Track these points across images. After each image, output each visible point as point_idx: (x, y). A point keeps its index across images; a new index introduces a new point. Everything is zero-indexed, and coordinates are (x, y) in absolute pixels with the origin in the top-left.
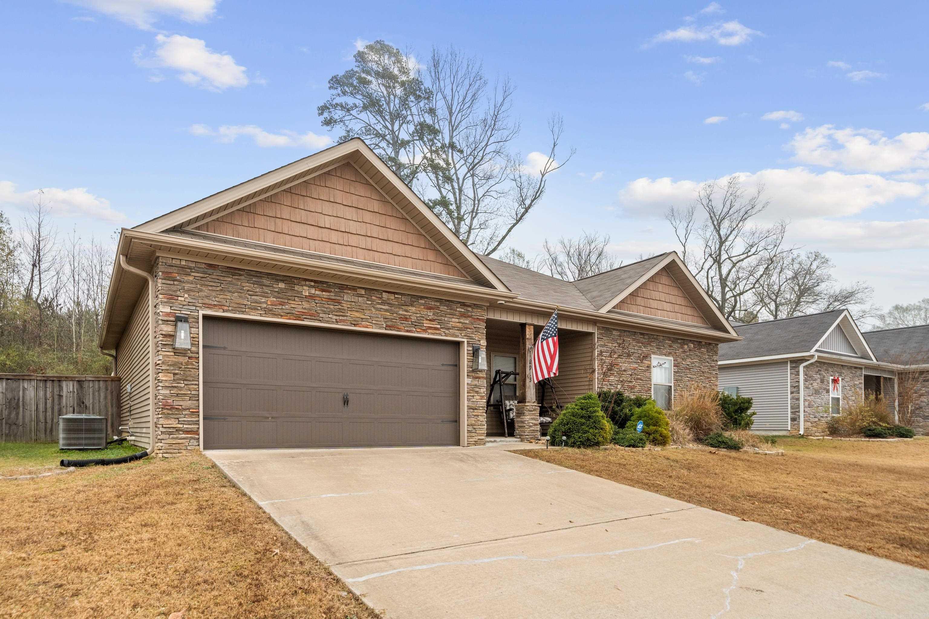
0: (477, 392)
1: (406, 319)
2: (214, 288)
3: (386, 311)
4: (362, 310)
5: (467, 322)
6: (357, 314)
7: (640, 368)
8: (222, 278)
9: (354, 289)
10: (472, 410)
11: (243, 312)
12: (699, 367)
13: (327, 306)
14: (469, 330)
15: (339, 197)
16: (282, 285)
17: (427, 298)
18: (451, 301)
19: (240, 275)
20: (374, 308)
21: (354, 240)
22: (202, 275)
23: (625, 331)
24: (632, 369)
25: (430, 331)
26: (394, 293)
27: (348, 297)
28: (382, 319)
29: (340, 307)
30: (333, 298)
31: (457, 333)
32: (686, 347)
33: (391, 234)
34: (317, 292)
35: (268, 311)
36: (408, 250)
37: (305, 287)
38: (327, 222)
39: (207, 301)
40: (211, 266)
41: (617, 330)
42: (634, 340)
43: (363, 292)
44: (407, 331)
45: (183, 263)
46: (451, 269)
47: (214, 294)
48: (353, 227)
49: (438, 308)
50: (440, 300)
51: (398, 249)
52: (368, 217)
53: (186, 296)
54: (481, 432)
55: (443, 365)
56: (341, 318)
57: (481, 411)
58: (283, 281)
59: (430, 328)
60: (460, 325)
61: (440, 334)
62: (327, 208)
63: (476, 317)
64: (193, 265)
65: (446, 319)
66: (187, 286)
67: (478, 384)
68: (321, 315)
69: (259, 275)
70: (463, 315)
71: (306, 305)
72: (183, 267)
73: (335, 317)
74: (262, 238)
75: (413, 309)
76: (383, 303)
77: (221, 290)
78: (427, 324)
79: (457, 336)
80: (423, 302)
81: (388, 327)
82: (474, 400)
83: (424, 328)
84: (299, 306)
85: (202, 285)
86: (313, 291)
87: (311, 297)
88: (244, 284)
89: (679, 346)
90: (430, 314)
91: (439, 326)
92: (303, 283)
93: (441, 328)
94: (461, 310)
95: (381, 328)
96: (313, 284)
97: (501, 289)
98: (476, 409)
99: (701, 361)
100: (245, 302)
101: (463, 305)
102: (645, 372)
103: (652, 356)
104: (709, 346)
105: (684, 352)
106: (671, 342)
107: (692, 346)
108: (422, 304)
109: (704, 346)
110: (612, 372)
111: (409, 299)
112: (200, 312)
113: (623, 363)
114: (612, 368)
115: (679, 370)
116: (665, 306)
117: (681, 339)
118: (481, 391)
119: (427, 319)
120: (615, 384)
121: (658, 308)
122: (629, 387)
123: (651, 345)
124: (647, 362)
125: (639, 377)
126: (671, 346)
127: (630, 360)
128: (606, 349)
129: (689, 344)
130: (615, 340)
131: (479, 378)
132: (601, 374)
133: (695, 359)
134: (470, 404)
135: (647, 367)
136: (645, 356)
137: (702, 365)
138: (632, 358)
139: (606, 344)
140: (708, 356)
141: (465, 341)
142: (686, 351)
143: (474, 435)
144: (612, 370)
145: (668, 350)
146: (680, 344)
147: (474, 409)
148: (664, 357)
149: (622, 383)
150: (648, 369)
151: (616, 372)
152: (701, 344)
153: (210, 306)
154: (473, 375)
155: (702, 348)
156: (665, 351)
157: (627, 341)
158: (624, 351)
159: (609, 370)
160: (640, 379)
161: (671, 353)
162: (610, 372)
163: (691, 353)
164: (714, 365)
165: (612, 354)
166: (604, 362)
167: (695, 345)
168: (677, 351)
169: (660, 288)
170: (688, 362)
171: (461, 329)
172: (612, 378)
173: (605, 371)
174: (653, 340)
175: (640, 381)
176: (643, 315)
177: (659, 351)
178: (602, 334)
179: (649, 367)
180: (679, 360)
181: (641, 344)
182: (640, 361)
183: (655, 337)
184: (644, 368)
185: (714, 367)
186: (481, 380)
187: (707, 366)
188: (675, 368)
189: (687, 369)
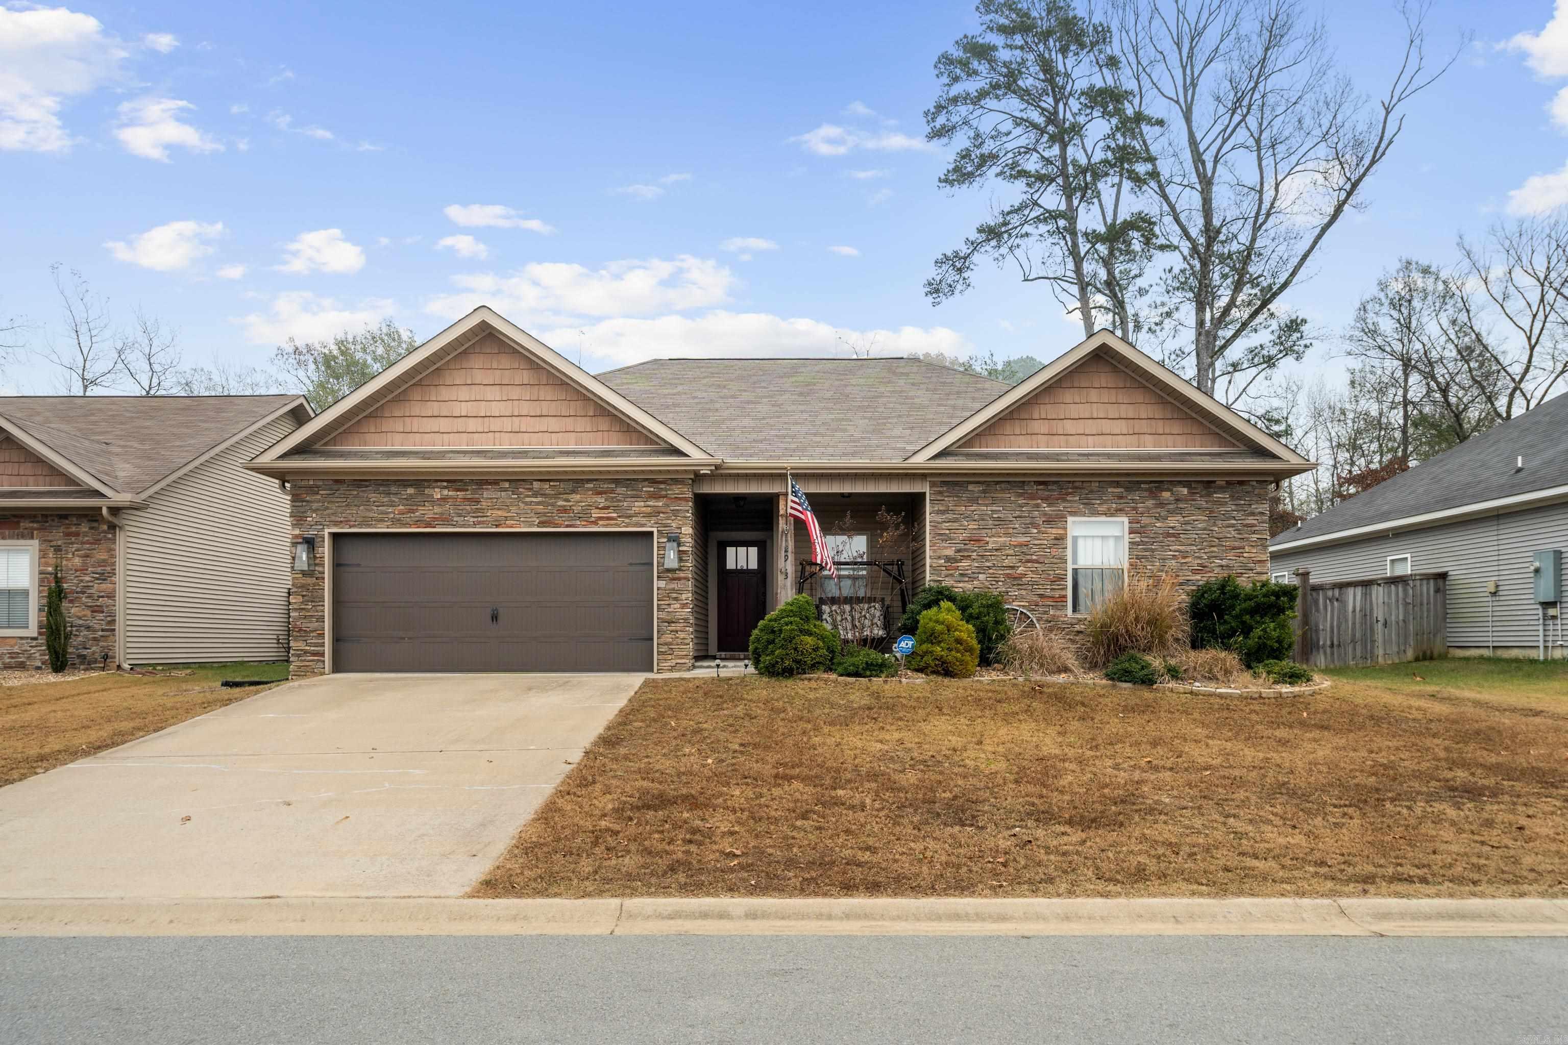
0: (676, 599)
1: (564, 510)
2: (340, 504)
3: (538, 503)
4: (507, 508)
5: (661, 504)
6: (500, 513)
7: (1036, 542)
8: (348, 493)
9: (496, 483)
10: (666, 624)
11: (369, 526)
12: (1205, 529)
13: (461, 508)
14: (661, 515)
15: (479, 376)
16: (410, 491)
17: (596, 480)
18: (636, 479)
19: (367, 486)
20: (523, 502)
21: (496, 424)
22: (328, 492)
23: (997, 483)
24: (1015, 546)
25: (601, 523)
26: (552, 481)
27: (488, 493)
28: (532, 515)
29: (479, 506)
30: (469, 497)
31: (643, 520)
32: (1166, 495)
33: (545, 408)
34: (450, 493)
35: (396, 522)
36: (569, 423)
37: (436, 490)
38: (464, 409)
39: (333, 518)
40: (337, 481)
42: (1021, 495)
43: (507, 485)
44: (567, 526)
45: (311, 483)
46: (634, 435)
47: (340, 510)
48: (496, 409)
49: (612, 491)
50: (617, 481)
51: (553, 424)
52: (515, 393)
53: (314, 515)
54: (681, 653)
55: (631, 564)
56: (479, 519)
57: (682, 625)
58: (411, 486)
59: (601, 518)
60: (649, 510)
61: (619, 526)
62: (462, 393)
63: (673, 496)
64: (321, 483)
65: (625, 504)
66: (315, 506)
67: (676, 588)
68: (455, 519)
69: (387, 483)
70: (655, 496)
71: (437, 509)
72: (311, 487)
73: (472, 519)
74: (389, 442)
75: (577, 497)
76: (535, 495)
77: (347, 505)
78: (596, 514)
79: (643, 525)
80: (590, 486)
81: (542, 524)
82: (669, 610)
83: (593, 519)
84: (428, 511)
85: (328, 503)
86: (446, 492)
87: (444, 499)
88: (370, 496)
89: (1146, 494)
90: (601, 501)
91: (615, 515)
92: (434, 484)
93: (619, 517)
94: (649, 489)
95: (530, 526)
96: (445, 484)
97: (697, 455)
98: (673, 622)
99: (1212, 517)
100: (371, 515)
101: (653, 482)
102: (1050, 548)
103: (1070, 519)
104: (1239, 488)
105: (1161, 505)
106: (1122, 490)
107: (1185, 491)
108: (589, 489)
109: (1222, 489)
110: (966, 554)
111: (570, 485)
112: (327, 531)
113: (993, 536)
114: (967, 547)
115: (1146, 540)
116: (1106, 426)
117: (1151, 482)
118: (684, 597)
119: (597, 508)
120: (973, 573)
121: (1087, 432)
122: (1008, 576)
123: (1065, 500)
124: (1054, 531)
125: (1034, 557)
126: (1121, 498)
127: (1011, 531)
128: (950, 516)
129: (1174, 489)
130: (974, 500)
131: (679, 579)
132: (939, 558)
133: (1193, 515)
134: (663, 615)
135: (1056, 539)
136: (1050, 521)
137: (1215, 525)
138: (1017, 526)
139: (951, 508)
140: (1233, 507)
141: (655, 530)
142: (1166, 502)
143: (670, 657)
144: (965, 550)
145: (1114, 506)
146: (1150, 490)
147: (670, 622)
148: (1103, 518)
149: (991, 571)
150: (1056, 542)
151: (975, 554)
152: (1213, 485)
153: (336, 523)
154: (670, 575)
155: (1215, 493)
156: (1103, 508)
157: (1002, 499)
158: (995, 516)
159: (959, 551)
160: (1037, 562)
161: (1120, 510)
162: (961, 554)
163: (1181, 506)
164: (1255, 522)
165: (966, 523)
166: (946, 538)
167: (1195, 488)
168: (1139, 505)
169: (1094, 395)
170: (1173, 521)
171: (649, 515)
172: (965, 564)
173: (950, 552)
174: (1070, 490)
175: (1036, 565)
176: (1043, 450)
177: (1089, 509)
178: (940, 493)
179: (1060, 539)
180: (1145, 520)
181: (1039, 501)
182: (1035, 531)
183: (1077, 484)
184: (1046, 542)
185: (1255, 526)
186: (683, 581)
187: (1233, 526)
188: (1132, 536)
189: (1169, 535)
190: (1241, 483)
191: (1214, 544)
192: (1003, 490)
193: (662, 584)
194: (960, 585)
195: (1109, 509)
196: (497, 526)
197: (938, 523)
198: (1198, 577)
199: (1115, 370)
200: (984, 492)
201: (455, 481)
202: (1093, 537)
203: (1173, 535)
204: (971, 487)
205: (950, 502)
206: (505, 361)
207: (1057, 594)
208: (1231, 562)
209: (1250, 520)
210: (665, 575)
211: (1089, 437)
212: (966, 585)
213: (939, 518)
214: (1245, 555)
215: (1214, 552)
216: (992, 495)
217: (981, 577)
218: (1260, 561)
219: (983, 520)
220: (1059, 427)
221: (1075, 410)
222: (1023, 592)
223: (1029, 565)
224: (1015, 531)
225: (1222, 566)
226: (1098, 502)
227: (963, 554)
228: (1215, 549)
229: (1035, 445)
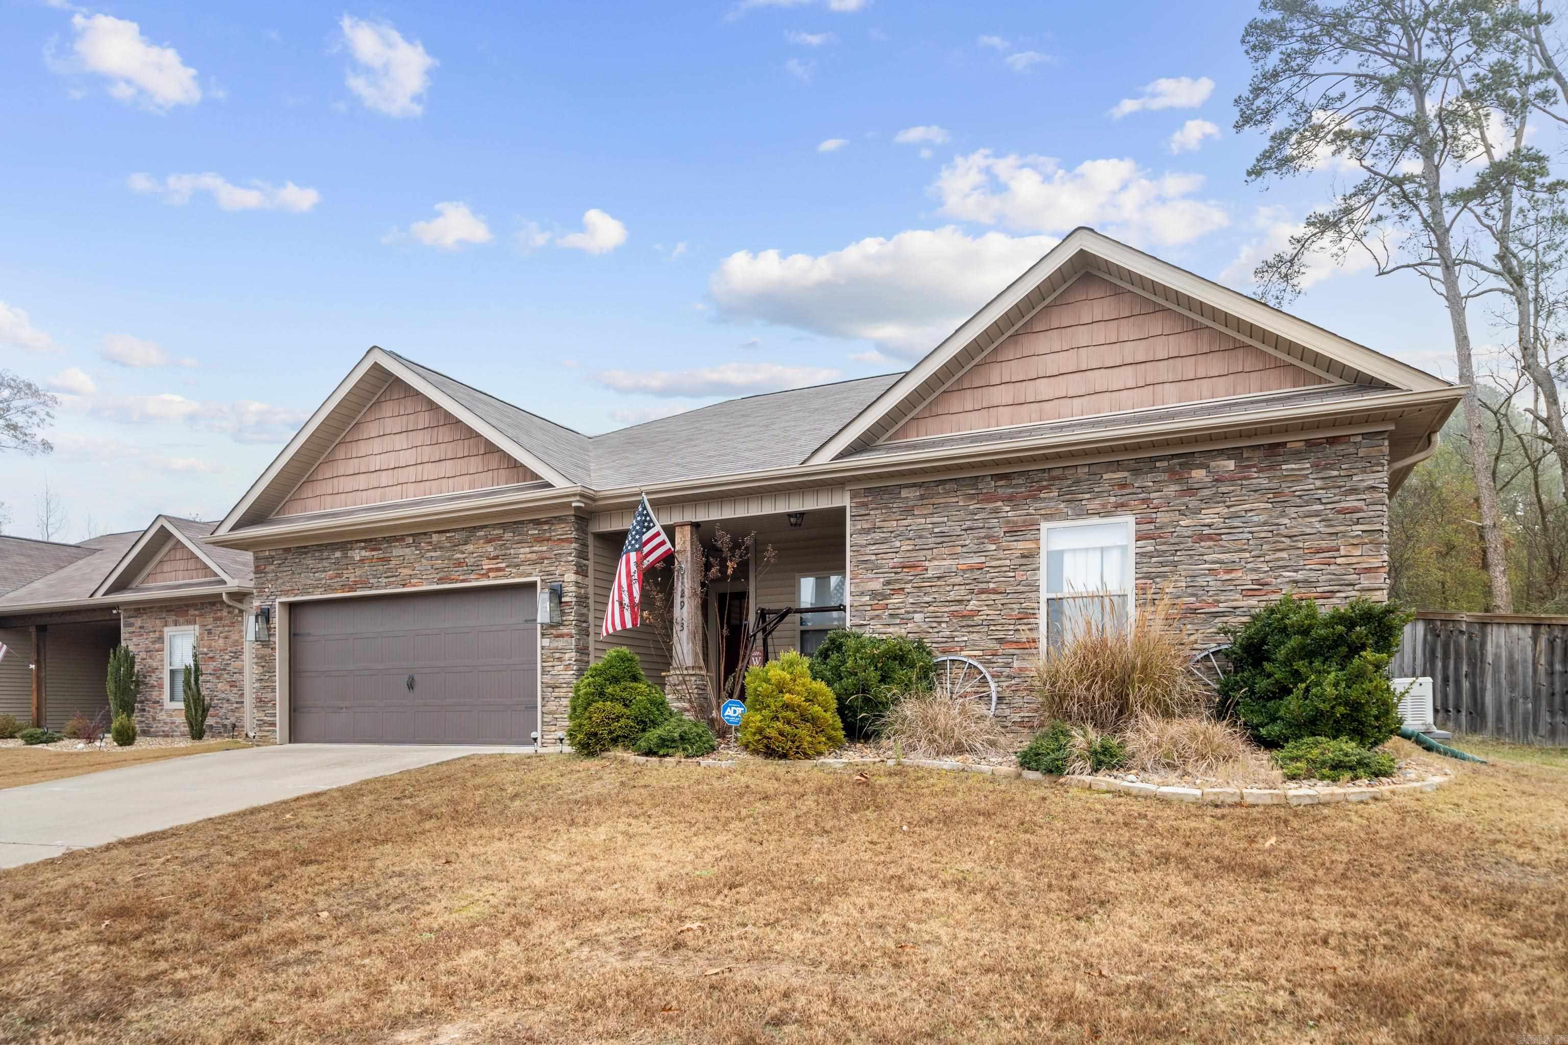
0: (560, 659)
1: (459, 564)
2: (288, 573)
3: (437, 558)
4: (412, 565)
5: (545, 548)
6: (406, 571)
7: (994, 563)
8: (293, 561)
9: (401, 537)
10: (549, 690)
13: (375, 568)
14: (546, 561)
15: (391, 425)
16: (338, 554)
17: (486, 526)
18: (522, 522)
19: (306, 553)
20: (424, 558)
21: (403, 475)
22: (280, 562)
23: (940, 483)
24: (964, 571)
25: (491, 574)
26: (448, 531)
27: (396, 551)
28: (432, 571)
29: (390, 566)
30: (382, 556)
31: (529, 569)
32: (1199, 474)
33: (443, 451)
34: (367, 554)
35: (328, 588)
36: (463, 466)
37: (356, 551)
38: (376, 463)
39: (283, 588)
40: (286, 549)
41: (914, 485)
42: (971, 497)
43: (410, 540)
44: (462, 581)
45: (268, 553)
47: (287, 579)
48: (403, 458)
49: (500, 538)
50: (504, 526)
51: (450, 468)
53: (270, 586)
55: (526, 621)
56: (390, 579)
57: (564, 690)
58: (338, 548)
59: (490, 570)
60: (534, 556)
61: (506, 577)
62: (377, 446)
63: (556, 538)
64: (273, 553)
65: (512, 551)
66: (271, 576)
67: (560, 647)
68: (371, 581)
69: (320, 548)
70: (539, 540)
71: (357, 572)
72: (267, 558)
73: (385, 580)
75: (470, 547)
76: (434, 549)
77: (292, 574)
78: (487, 565)
79: (528, 575)
80: (482, 533)
81: (441, 580)
82: (552, 673)
83: (485, 571)
84: (351, 575)
85: (280, 572)
86: (364, 553)
87: (362, 561)
88: (308, 562)
89: (1164, 477)
90: (490, 548)
91: (503, 565)
92: (355, 545)
93: (508, 567)
94: (533, 532)
95: (432, 583)
97: (561, 485)
98: (556, 687)
99: (1279, 502)
101: (537, 522)
102: (1014, 570)
103: (1044, 526)
104: (1329, 450)
105: (1190, 491)
106: (1126, 474)
107: (1231, 465)
108: (480, 538)
109: (1297, 455)
110: (897, 586)
111: (464, 534)
112: (278, 600)
113: (934, 559)
114: (898, 576)
115: (1164, 548)
116: (1099, 380)
117: (1173, 456)
118: (567, 656)
119: (489, 559)
120: (908, 612)
121: (1071, 394)
122: (953, 614)
123: (1035, 498)
124: (1021, 545)
125: (992, 586)
126: (1123, 486)
127: (959, 550)
128: (877, 536)
129: (1212, 464)
130: (908, 511)
131: (561, 636)
132: (862, 594)
133: (1244, 502)
134: (547, 679)
135: (1023, 556)
136: (1014, 531)
137: (1283, 514)
138: (967, 542)
139: (878, 524)
140: (1319, 483)
141: (538, 579)
142: (1196, 486)
143: (553, 728)
144: (897, 581)
145: (1112, 499)
146: (1170, 470)
147: (554, 687)
148: (1096, 520)
149: (931, 609)
150: (1024, 561)
151: (909, 586)
152: (1281, 450)
153: (286, 593)
154: (554, 632)
155: (1286, 462)
156: (1095, 505)
157: (947, 505)
158: (936, 530)
159: (888, 583)
160: (995, 592)
161: (1122, 505)
162: (891, 587)
163: (1223, 489)
164: (1362, 504)
165: (898, 544)
166: (873, 567)
167: (1248, 459)
168: (1152, 495)
169: (1083, 336)
170: (1211, 516)
171: (534, 563)
172: (895, 600)
173: (877, 585)
174: (1045, 483)
175: (993, 597)
176: (1005, 427)
177: (1073, 509)
178: (864, 505)
179: (1030, 556)
180: (1162, 518)
181: (1000, 504)
182: (994, 547)
183: (1054, 473)
184: (1008, 562)
185: (1360, 510)
186: (566, 639)
187: (1316, 514)
188: (1140, 543)
189: (1202, 538)
190: (1332, 441)
191: (1282, 546)
192: (947, 492)
193: (546, 642)
194: (890, 630)
195: (1104, 506)
196: (404, 585)
197: (861, 546)
198: (1253, 602)
199: (1117, 292)
200: (922, 497)
201: (371, 540)
202: (1087, 549)
203: (1209, 537)
204: (904, 493)
205: (877, 516)
206: (409, 405)
207: (1023, 637)
208: (1313, 574)
209: (1351, 502)
210: (549, 632)
211: (1075, 400)
212: (897, 629)
213: (862, 540)
214: (1339, 561)
215: (1283, 559)
216: (931, 501)
217: (918, 617)
218: (1368, 570)
219: (920, 537)
220: (1030, 391)
221: (1052, 364)
222: (975, 636)
223: (983, 596)
224: (964, 549)
225: (1296, 582)
226: (1087, 496)
227: (894, 587)
228: (1284, 555)
229: (993, 422)
